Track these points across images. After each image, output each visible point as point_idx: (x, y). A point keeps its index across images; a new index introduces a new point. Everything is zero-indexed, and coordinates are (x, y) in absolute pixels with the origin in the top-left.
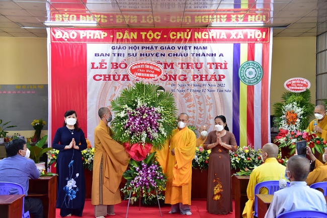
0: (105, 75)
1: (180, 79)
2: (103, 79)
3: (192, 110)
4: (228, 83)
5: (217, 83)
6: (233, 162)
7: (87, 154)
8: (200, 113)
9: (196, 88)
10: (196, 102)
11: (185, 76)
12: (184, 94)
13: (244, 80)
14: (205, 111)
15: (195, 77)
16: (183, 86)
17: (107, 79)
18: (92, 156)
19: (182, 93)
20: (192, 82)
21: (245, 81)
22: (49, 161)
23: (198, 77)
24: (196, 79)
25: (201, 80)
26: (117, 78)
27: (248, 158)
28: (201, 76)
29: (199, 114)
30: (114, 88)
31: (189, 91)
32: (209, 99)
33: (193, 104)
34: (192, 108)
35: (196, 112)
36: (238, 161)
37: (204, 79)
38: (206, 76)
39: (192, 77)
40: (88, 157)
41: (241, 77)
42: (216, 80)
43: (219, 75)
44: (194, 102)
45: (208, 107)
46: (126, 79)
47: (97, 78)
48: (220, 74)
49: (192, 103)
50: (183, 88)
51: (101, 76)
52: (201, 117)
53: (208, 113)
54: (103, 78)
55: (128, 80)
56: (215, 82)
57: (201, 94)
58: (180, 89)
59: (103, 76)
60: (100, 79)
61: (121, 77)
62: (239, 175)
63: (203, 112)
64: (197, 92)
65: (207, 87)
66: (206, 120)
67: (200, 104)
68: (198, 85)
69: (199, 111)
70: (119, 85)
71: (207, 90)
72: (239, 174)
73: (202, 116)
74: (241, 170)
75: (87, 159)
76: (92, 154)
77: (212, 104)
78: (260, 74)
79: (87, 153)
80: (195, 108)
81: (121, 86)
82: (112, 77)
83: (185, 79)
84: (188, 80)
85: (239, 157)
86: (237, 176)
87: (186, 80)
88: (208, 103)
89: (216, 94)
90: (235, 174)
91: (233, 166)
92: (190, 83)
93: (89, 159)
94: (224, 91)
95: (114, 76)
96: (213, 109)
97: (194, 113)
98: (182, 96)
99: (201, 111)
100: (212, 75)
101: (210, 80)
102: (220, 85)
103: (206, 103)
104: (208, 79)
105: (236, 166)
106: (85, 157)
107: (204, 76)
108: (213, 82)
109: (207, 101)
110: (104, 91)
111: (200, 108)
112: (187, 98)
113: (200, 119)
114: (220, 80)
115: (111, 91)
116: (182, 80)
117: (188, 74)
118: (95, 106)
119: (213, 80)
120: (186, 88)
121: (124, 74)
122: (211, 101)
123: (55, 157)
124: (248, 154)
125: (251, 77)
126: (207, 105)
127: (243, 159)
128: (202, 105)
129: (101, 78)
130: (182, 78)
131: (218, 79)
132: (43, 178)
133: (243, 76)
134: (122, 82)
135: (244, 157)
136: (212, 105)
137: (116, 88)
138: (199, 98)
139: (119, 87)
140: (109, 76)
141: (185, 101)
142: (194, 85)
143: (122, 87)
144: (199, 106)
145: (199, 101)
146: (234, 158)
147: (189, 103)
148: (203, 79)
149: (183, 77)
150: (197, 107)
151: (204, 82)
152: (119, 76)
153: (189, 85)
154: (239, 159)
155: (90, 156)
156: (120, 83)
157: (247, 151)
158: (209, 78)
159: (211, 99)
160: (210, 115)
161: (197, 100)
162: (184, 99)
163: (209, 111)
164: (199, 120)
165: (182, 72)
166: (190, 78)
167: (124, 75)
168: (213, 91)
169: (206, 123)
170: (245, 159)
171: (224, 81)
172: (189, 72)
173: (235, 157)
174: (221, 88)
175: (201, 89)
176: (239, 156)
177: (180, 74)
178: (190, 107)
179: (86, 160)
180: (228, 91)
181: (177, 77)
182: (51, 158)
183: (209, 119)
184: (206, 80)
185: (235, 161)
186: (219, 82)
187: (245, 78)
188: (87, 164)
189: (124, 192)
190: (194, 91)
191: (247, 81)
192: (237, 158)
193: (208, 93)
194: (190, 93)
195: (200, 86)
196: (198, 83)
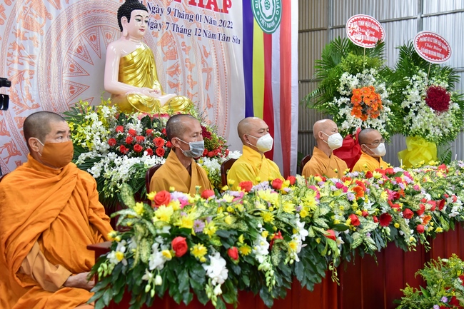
4: (236, 21)
5: (219, 16)
8: (191, 90)
9: (181, 23)
10: (182, 60)
12: (161, 34)
13: (259, 17)
16: (157, 11)
19: (155, 30)
20: (176, 5)
21: (261, 23)
25: (193, 2)
31: (171, 28)
32: (207, 55)
33: (178, 66)
35: (182, 88)
41: (256, 11)
42: (217, 9)
44: (180, 63)
45: (205, 76)
49: (175, 62)
50: (157, 17)
56: (216, 13)
57: (193, 42)
58: (152, 20)
64: (185, 35)
65: (203, 25)
67: (190, 67)
68: (187, 16)
69: (188, 86)
71: (202, 33)
73: (194, 99)
78: (279, 9)
80: (181, 78)
89: (217, 46)
92: (171, 7)
94: (231, 39)
98: (156, 40)
99: (192, 86)
101: (208, 6)
102: (223, 23)
103: (202, 66)
104: (205, 2)
108: (213, 13)
111: (190, 77)
112: (165, 49)
114: (225, 10)
119: (212, 7)
120: (164, 18)
125: (268, 13)
131: (220, 6)
133: (259, 9)
136: (212, 73)
142: (180, 15)
144: (187, 72)
147: (170, 63)
150: (184, 75)
151: (198, 10)
153: (169, 11)
159: (209, 57)
160: (208, 98)
161: (185, 56)
162: (159, 48)
163: (207, 87)
168: (214, 36)
171: (231, 14)
174: (226, 32)
178: (172, 74)
180: (237, 41)
183: (206, 108)
184: (201, 4)
187: (260, 14)
190: (181, 31)
191: (263, 22)
193: (204, 41)
194: (172, 36)
195: (189, 17)
196: (186, 10)
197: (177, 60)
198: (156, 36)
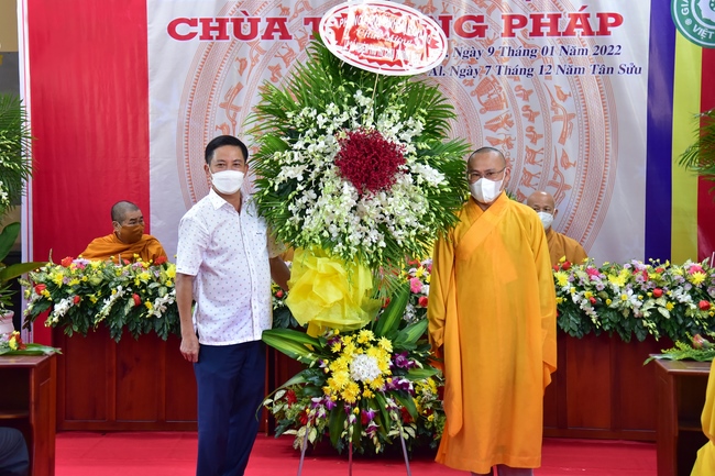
0: (206, 22)
1: (461, 33)
2: (200, 33)
3: (502, 138)
4: (632, 42)
5: (592, 42)
6: (647, 314)
7: (152, 286)
8: (531, 146)
9: (518, 62)
10: (515, 109)
11: (480, 19)
12: (477, 81)
13: (690, 27)
14: (549, 140)
15: (516, 22)
16: (472, 55)
17: (214, 34)
18: (169, 290)
19: (469, 78)
20: (505, 42)
21: (695, 35)
22: (27, 307)
23: (524, 21)
24: (517, 31)
25: (537, 32)
26: (246, 30)
27: (703, 303)
28: (537, 19)
29: (528, 150)
30: (236, 66)
31: (493, 71)
32: (565, 98)
33: (507, 117)
34: (501, 130)
35: (515, 143)
36: (666, 314)
37: (545, 30)
38: (555, 18)
39: (503, 24)
40: (155, 294)
41: (682, 19)
42: (589, 32)
43: (599, 15)
44: (511, 112)
45: (558, 127)
46: (277, 35)
47: (181, 29)
48: (605, 10)
49: (502, 113)
50: (472, 62)
51: (193, 23)
52: (533, 163)
53: (560, 147)
54: (199, 29)
55: (285, 36)
56: (586, 38)
57: (537, 83)
58: (463, 66)
59: (200, 25)
60: (192, 35)
61: (262, 26)
62: (672, 359)
63: (540, 143)
64: (522, 77)
65: (557, 59)
66: (552, 173)
67: (531, 117)
68: (526, 53)
69: (527, 142)
70: (255, 53)
71: (555, 69)
72: (671, 354)
73: (538, 158)
74: (678, 343)
75: (152, 301)
76: (169, 284)
77: (573, 116)
79: (151, 281)
80: (513, 132)
81: (261, 58)
82: (230, 26)
83: (480, 31)
84: (489, 33)
85: (669, 299)
86: (662, 364)
87: (482, 35)
88: (561, 113)
89: (590, 82)
90: (658, 357)
91: (647, 328)
92: (495, 46)
93: (157, 301)
94: (617, 69)
95: (237, 22)
96: (575, 132)
97: (510, 146)
98: (469, 89)
99: (534, 141)
100: (576, 16)
101: (569, 32)
102: (602, 50)
103: (552, 114)
104: (562, 28)
105: (659, 327)
106: (147, 294)
107: (546, 20)
108: (578, 39)
109: (555, 107)
110: (205, 75)
111: (531, 129)
112: (484, 98)
113: (531, 168)
114: (604, 31)
115: (227, 76)
116: (470, 36)
117: (489, 12)
118: (174, 127)
119: (579, 31)
120: (482, 62)
121: (271, 16)
122: (568, 106)
123: (47, 293)
124: (704, 288)
126: (555, 119)
127: (684, 306)
128: (539, 119)
129: (193, 29)
130: (468, 27)
131: (595, 26)
132: (12, 362)
133: (690, 16)
134: (264, 44)
135: (686, 298)
136: (574, 121)
137: (243, 64)
138: (526, 95)
139: (255, 60)
140: (222, 22)
141: (480, 107)
142: (512, 53)
143: (266, 61)
144: (525, 123)
145: (527, 108)
146: (651, 303)
147: (491, 115)
148: (543, 29)
149: (473, 23)
150: (519, 128)
151: (547, 41)
152: (254, 22)
153: (491, 51)
154: (671, 306)
155: (162, 291)
156: (258, 48)
157: (699, 278)
158: (563, 24)
159: (570, 100)
160: (565, 156)
161: (521, 103)
162: (475, 99)
163: (562, 140)
164: (525, 172)
165: (470, 8)
166: (498, 28)
167: (272, 21)
168: (579, 71)
169: (552, 184)
170: (693, 306)
171: (617, 35)
172: (493, 7)
173: (655, 297)
174: (607, 61)
175: (537, 65)
176: (671, 293)
177: (463, 13)
178: (494, 128)
179: (148, 304)
180: (633, 70)
181: (452, 24)
182: (35, 296)
183: (561, 168)
184: (554, 32)
185: (655, 312)
186: (601, 40)
187: (694, 22)
188: (154, 316)
189: (276, 409)
190: (509, 71)
191: (702, 33)
192: (661, 301)
193: (558, 79)
194: (495, 80)
195: (530, 53)
196: (525, 44)
197: (505, 109)
198: (471, 84)
